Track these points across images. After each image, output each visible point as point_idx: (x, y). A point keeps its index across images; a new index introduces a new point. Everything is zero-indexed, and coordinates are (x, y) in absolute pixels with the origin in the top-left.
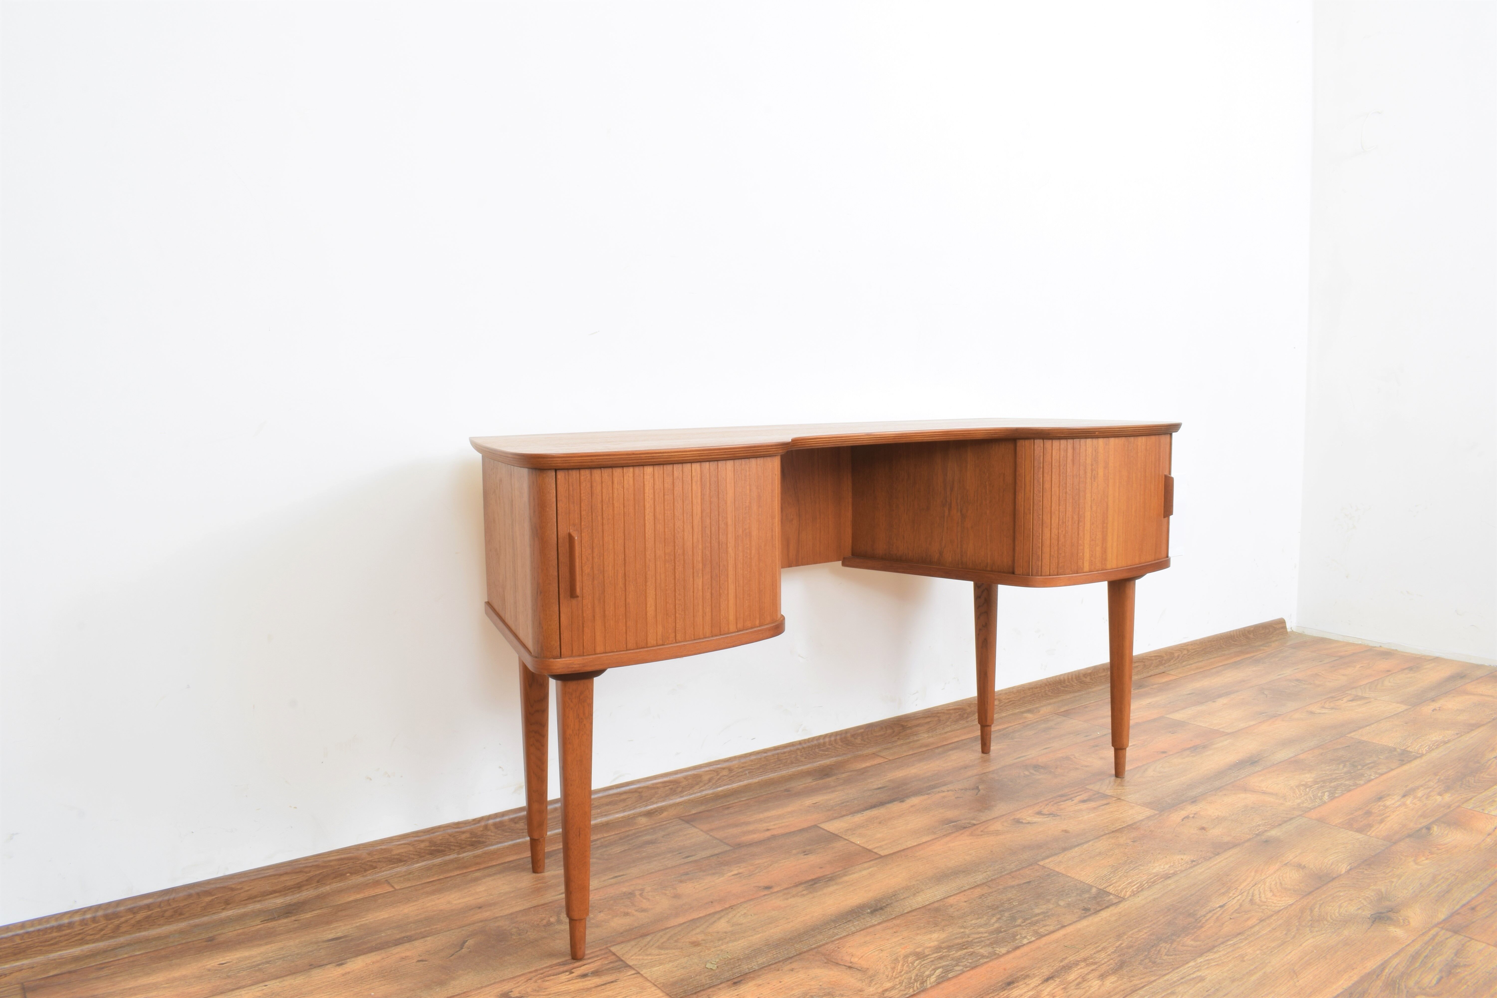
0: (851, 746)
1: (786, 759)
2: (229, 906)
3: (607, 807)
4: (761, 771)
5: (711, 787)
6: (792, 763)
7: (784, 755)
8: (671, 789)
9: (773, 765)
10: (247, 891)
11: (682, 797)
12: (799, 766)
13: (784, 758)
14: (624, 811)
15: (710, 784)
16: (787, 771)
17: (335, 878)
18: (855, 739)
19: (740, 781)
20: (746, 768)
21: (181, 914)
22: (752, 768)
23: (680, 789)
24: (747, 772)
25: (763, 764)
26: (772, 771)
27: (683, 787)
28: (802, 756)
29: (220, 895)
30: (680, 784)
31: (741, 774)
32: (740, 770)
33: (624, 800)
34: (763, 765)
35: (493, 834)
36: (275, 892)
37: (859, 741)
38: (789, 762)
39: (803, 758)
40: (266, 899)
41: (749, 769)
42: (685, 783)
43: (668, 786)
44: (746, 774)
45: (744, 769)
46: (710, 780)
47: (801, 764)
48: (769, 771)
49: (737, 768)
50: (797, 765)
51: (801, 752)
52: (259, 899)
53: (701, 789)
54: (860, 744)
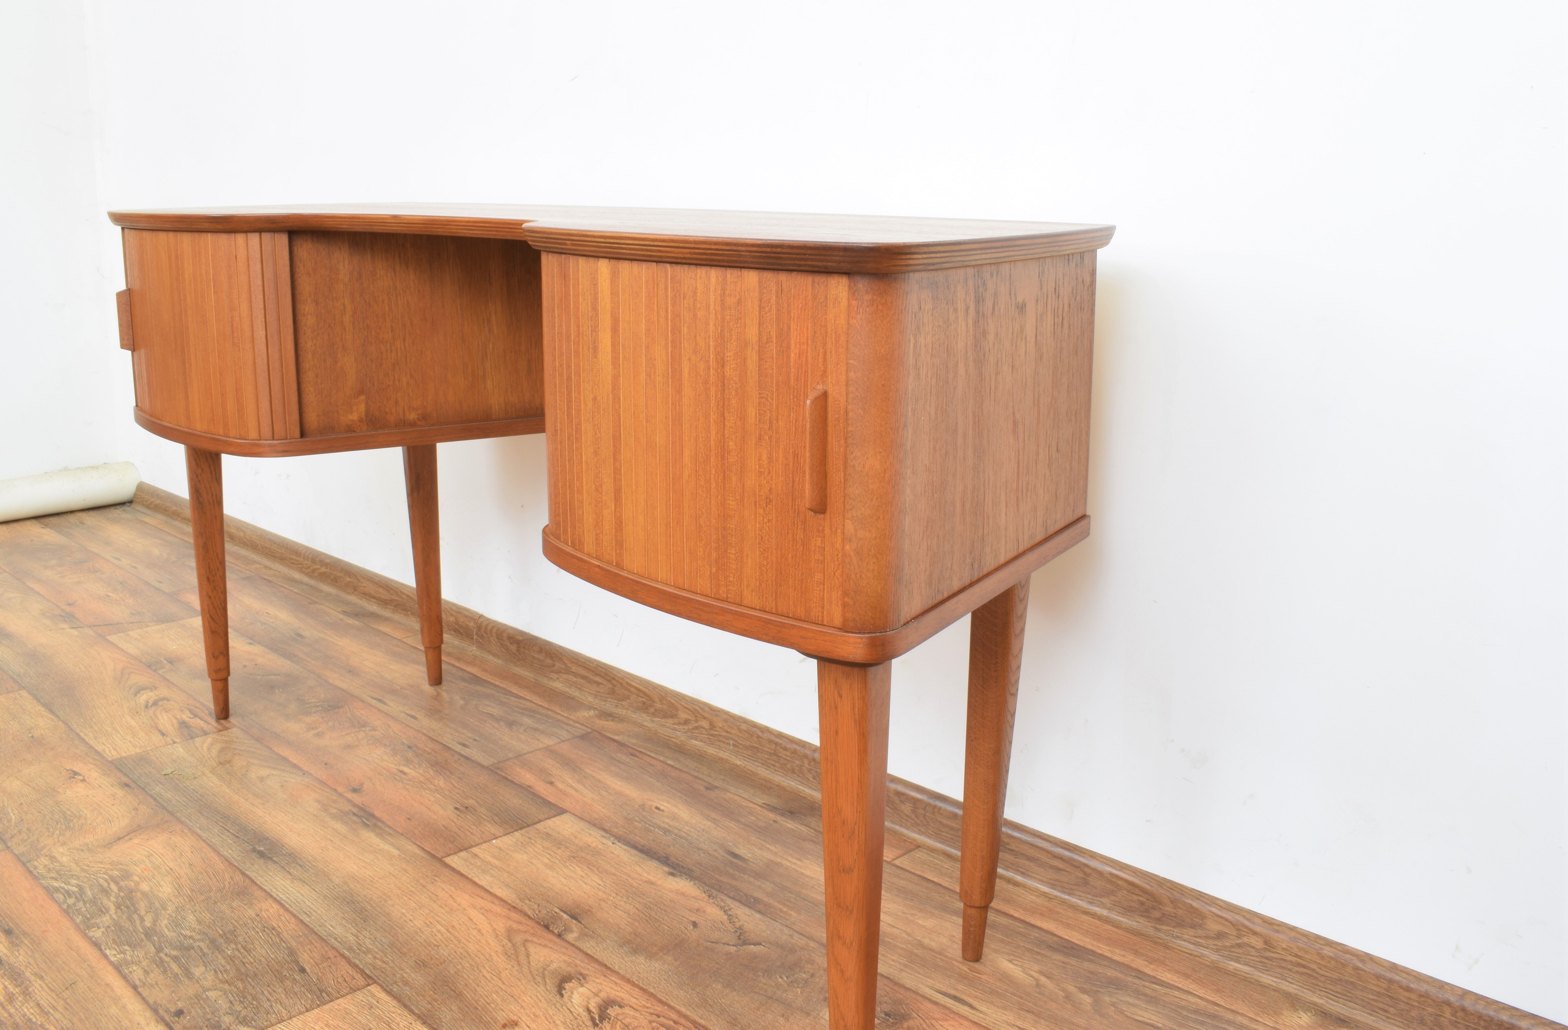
0: (891, 809)
1: (785, 759)
2: (356, 593)
3: (582, 681)
4: (750, 754)
5: (686, 732)
6: (793, 772)
7: (785, 752)
8: (644, 703)
9: (767, 756)
10: (364, 587)
11: (653, 722)
12: (802, 783)
13: (784, 757)
14: (596, 696)
15: (686, 727)
16: (783, 779)
17: (403, 610)
18: (901, 801)
19: (720, 748)
20: (731, 736)
21: (336, 582)
22: (739, 741)
23: (652, 710)
24: (731, 742)
25: (754, 744)
26: (763, 764)
27: (656, 709)
28: (810, 771)
29: (353, 580)
30: (654, 704)
31: (724, 740)
32: (724, 734)
33: (598, 684)
34: (754, 747)
35: (494, 643)
36: (374, 597)
37: (907, 808)
38: (789, 766)
39: (811, 776)
40: (370, 601)
41: (734, 740)
42: (658, 705)
43: (641, 697)
44: (730, 744)
45: (729, 735)
46: (686, 722)
47: (805, 783)
48: (760, 761)
49: (720, 728)
50: (799, 779)
51: (809, 765)
52: (368, 598)
53: (675, 726)
54: (907, 816)
